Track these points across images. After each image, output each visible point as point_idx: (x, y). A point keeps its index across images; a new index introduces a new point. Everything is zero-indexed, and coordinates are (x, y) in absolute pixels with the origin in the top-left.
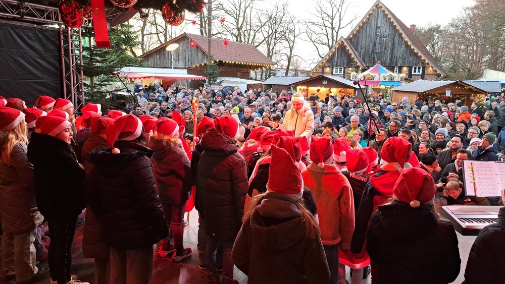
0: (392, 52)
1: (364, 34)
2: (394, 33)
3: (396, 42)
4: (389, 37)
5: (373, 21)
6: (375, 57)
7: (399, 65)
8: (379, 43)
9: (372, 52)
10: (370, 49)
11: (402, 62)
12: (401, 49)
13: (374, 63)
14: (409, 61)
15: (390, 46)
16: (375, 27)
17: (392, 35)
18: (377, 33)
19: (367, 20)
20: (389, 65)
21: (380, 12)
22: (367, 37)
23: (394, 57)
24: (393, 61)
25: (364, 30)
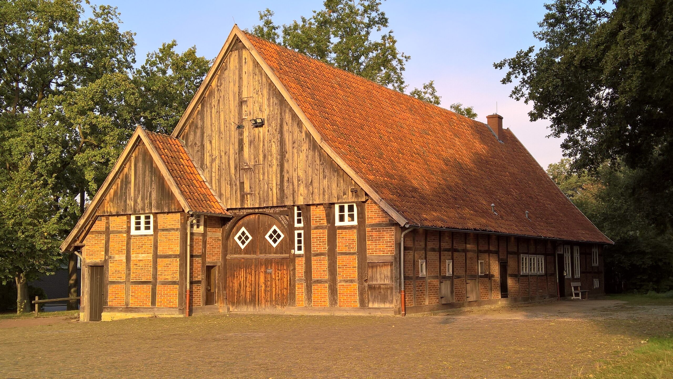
0: (282, 165)
1: (213, 122)
2: (281, 114)
3: (287, 136)
4: (269, 125)
5: (232, 84)
6: (243, 183)
7: (301, 201)
8: (251, 143)
9: (236, 168)
10: (231, 162)
11: (306, 192)
12: (301, 157)
13: (243, 197)
14: (321, 188)
15: (275, 149)
16: (237, 102)
17: (277, 119)
18: (244, 117)
19: (219, 85)
20: (277, 203)
21: (245, 59)
22: (222, 129)
23: (286, 179)
24: (285, 192)
25: (213, 108)
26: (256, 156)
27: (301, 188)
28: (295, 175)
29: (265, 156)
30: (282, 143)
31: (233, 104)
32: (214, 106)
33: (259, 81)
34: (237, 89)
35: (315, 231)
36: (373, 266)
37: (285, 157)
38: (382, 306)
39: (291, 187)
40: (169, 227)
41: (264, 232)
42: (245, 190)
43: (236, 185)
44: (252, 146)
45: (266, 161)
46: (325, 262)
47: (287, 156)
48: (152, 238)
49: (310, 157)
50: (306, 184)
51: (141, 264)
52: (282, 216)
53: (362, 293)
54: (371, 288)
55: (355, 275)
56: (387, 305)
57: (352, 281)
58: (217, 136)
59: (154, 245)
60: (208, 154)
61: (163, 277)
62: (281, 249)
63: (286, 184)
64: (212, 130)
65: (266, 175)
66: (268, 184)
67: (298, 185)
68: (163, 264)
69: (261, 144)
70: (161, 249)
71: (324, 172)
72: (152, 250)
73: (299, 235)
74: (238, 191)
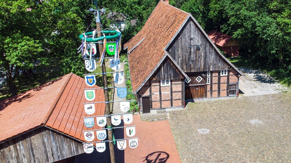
0: (205, 60)
1: (179, 45)
2: (205, 44)
3: (208, 51)
5: (187, 33)
6: (191, 64)
7: (211, 70)
9: (188, 60)
10: (186, 58)
11: (213, 67)
12: (212, 57)
13: (190, 69)
15: (203, 54)
17: (204, 46)
18: (192, 44)
20: (203, 70)
21: (192, 25)
22: (183, 47)
23: (206, 63)
24: (206, 67)
26: (196, 56)
27: (211, 66)
28: (210, 62)
29: (199, 57)
30: (206, 53)
31: (188, 40)
32: (180, 40)
33: (197, 32)
35: (214, 77)
36: (231, 85)
37: (206, 57)
39: (208, 65)
40: (177, 83)
41: (195, 78)
42: (192, 67)
43: (188, 65)
44: (194, 53)
45: (199, 58)
46: (217, 85)
48: (170, 87)
49: (215, 57)
50: (213, 65)
51: (166, 95)
53: (227, 93)
54: (230, 91)
55: (226, 88)
56: (234, 95)
57: (225, 90)
58: (181, 50)
61: (175, 98)
62: (201, 82)
63: (206, 65)
64: (179, 47)
65: (199, 62)
66: (200, 65)
67: (211, 65)
68: (175, 94)
69: (198, 53)
70: (174, 90)
71: (219, 61)
72: (170, 90)
73: (209, 79)
74: (189, 67)
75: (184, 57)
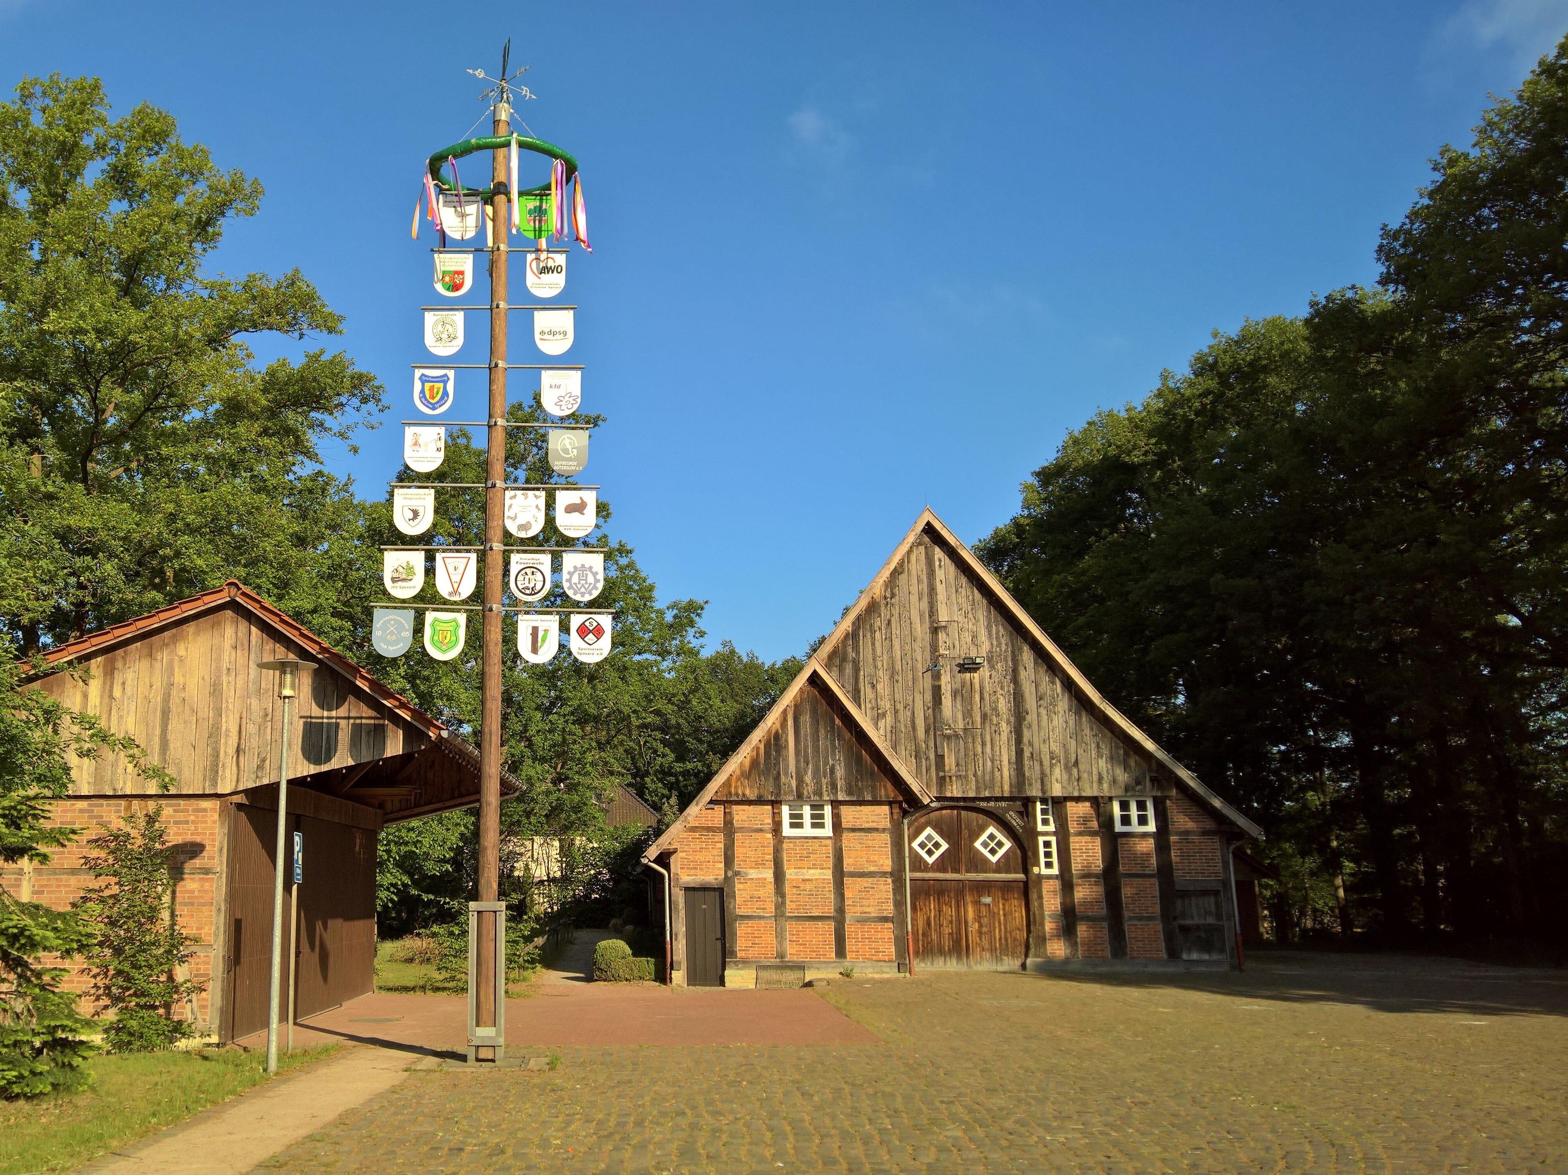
0: (1017, 733)
1: (879, 653)
2: (1013, 652)
3: (1028, 689)
4: (992, 667)
5: (914, 598)
6: (943, 756)
7: (1057, 791)
8: (955, 694)
9: (927, 731)
10: (917, 721)
11: (1065, 776)
12: (1055, 722)
13: (942, 781)
14: (1095, 772)
15: (1004, 705)
16: (927, 624)
17: (1006, 661)
18: (942, 651)
19: (888, 595)
20: (1011, 792)
21: (940, 560)
22: (898, 667)
23: (1027, 754)
24: (1027, 774)
25: (877, 633)
26: (968, 714)
27: (1057, 771)
28: (1045, 749)
29: (984, 717)
30: (1018, 697)
31: (921, 630)
32: (880, 629)
33: (968, 597)
34: (925, 604)
35: (1077, 839)
36: (1184, 894)
37: (1024, 719)
38: (1206, 957)
39: (1037, 767)
40: (866, 826)
41: (970, 836)
42: (947, 768)
43: (927, 759)
44: (959, 698)
45: (987, 725)
46: (1100, 888)
47: (1028, 718)
48: (829, 842)
49: (1072, 723)
50: (1066, 765)
51: (808, 886)
52: (1011, 813)
53: (1169, 937)
54: (1185, 929)
55: (1157, 909)
56: (1215, 957)
57: (1150, 919)
58: (886, 678)
59: (835, 856)
60: (869, 706)
61: (859, 909)
62: (1005, 865)
63: (1026, 762)
64: (876, 667)
65: (989, 746)
66: (992, 761)
67: (1052, 766)
68: (858, 887)
69: (977, 698)
70: (851, 861)
71: (1098, 747)
72: (830, 864)
73: (1047, 844)
74: (933, 768)
75: (904, 716)
